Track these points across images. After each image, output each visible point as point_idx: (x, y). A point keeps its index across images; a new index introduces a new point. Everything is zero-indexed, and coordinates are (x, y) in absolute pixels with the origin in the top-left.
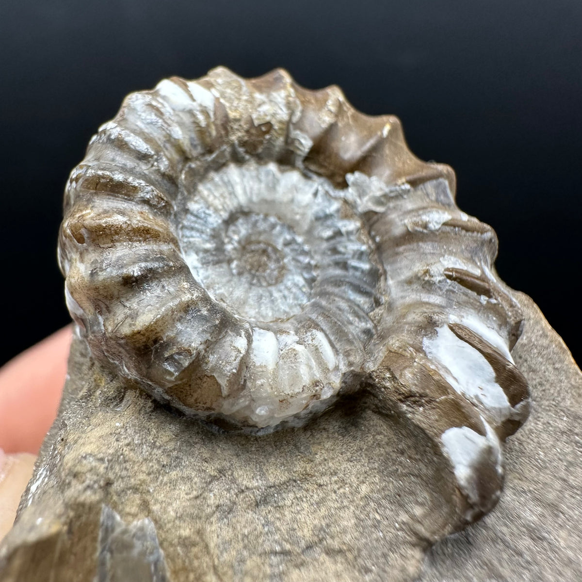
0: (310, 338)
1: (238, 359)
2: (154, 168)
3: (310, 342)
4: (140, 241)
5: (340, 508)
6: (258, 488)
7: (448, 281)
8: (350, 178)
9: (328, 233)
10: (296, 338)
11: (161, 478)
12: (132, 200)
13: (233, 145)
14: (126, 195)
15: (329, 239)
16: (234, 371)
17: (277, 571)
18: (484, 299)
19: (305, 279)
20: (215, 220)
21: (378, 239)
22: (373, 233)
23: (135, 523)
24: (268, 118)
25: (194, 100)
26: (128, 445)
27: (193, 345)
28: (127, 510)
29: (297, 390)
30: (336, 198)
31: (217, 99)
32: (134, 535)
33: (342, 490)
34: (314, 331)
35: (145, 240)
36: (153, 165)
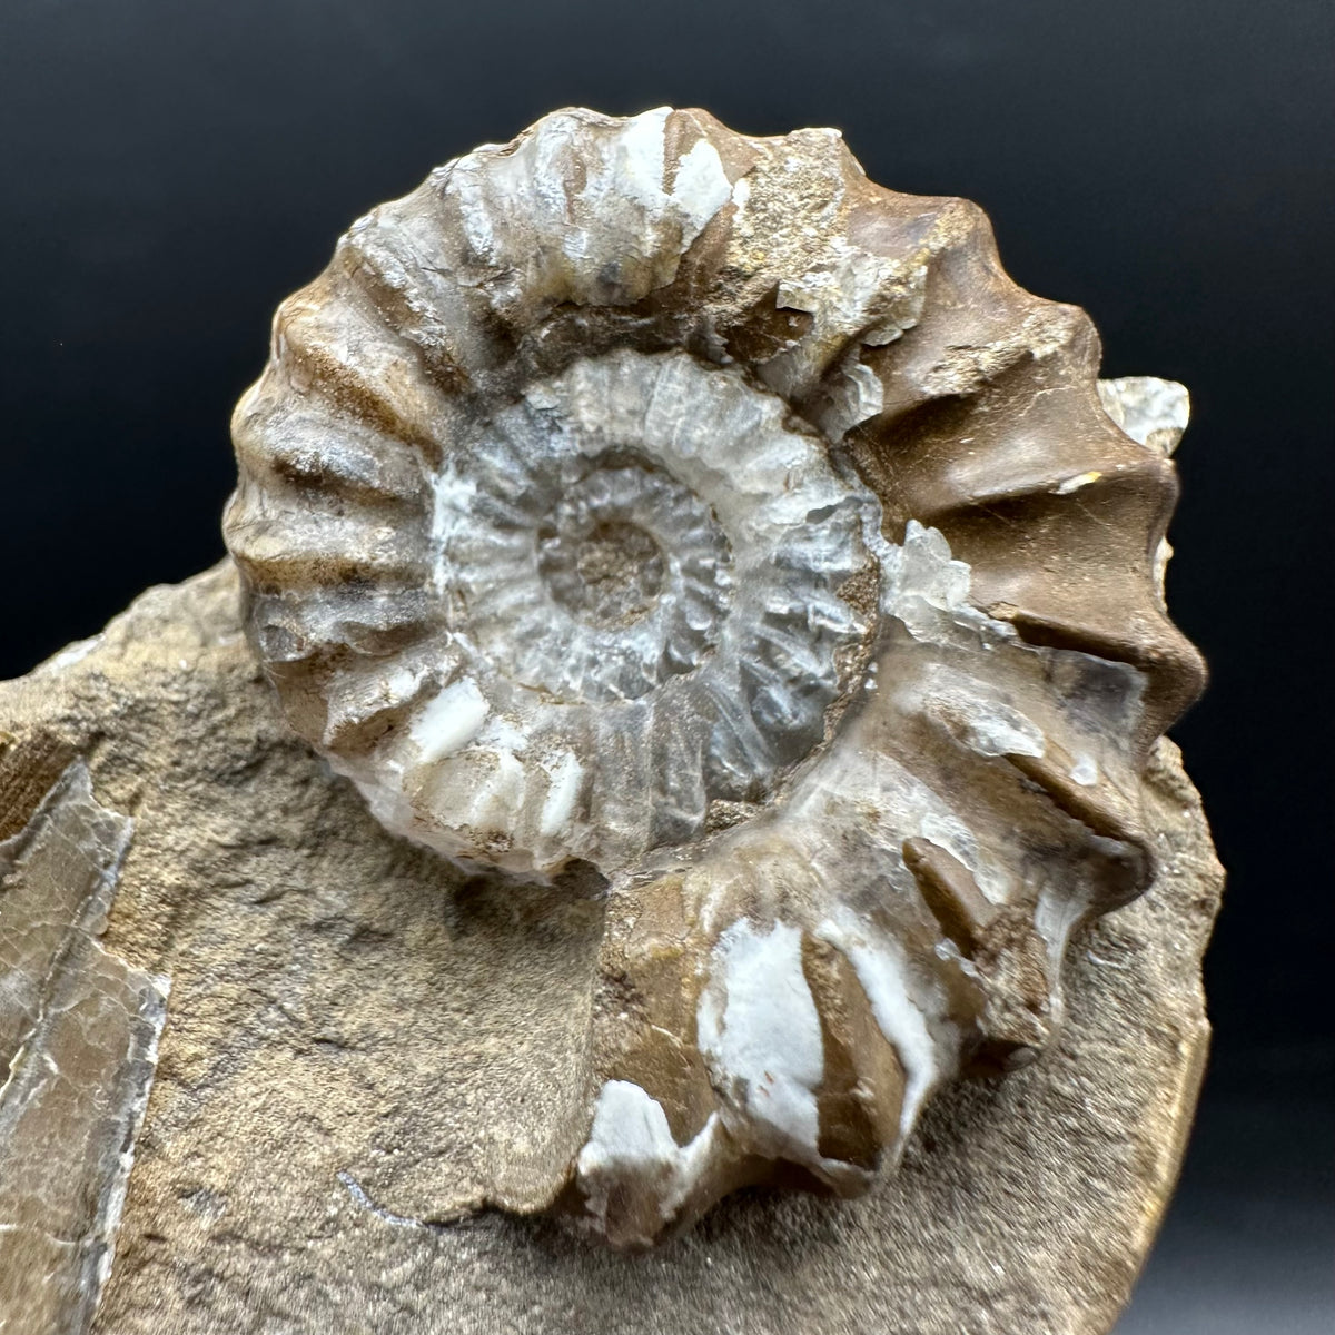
0: (554, 762)
1: (375, 709)
2: (481, 291)
3: (547, 767)
4: (354, 413)
5: (427, 1035)
6: (328, 905)
7: (902, 865)
8: (915, 530)
9: (780, 605)
10: (522, 744)
11: (192, 782)
12: (397, 332)
13: (702, 321)
14: (391, 315)
15: (774, 619)
16: (356, 720)
17: (261, 1030)
18: (945, 949)
19: (666, 656)
20: (562, 445)
21: (870, 685)
22: (874, 668)
23: (107, 811)
24: (813, 307)
25: (669, 189)
26: (176, 703)
27: (312, 636)
28: (110, 787)
29: (449, 822)
30: (863, 549)
31: (730, 208)
32: (95, 826)
33: (457, 1017)
34: (571, 756)
35: (365, 416)
36: (481, 285)
